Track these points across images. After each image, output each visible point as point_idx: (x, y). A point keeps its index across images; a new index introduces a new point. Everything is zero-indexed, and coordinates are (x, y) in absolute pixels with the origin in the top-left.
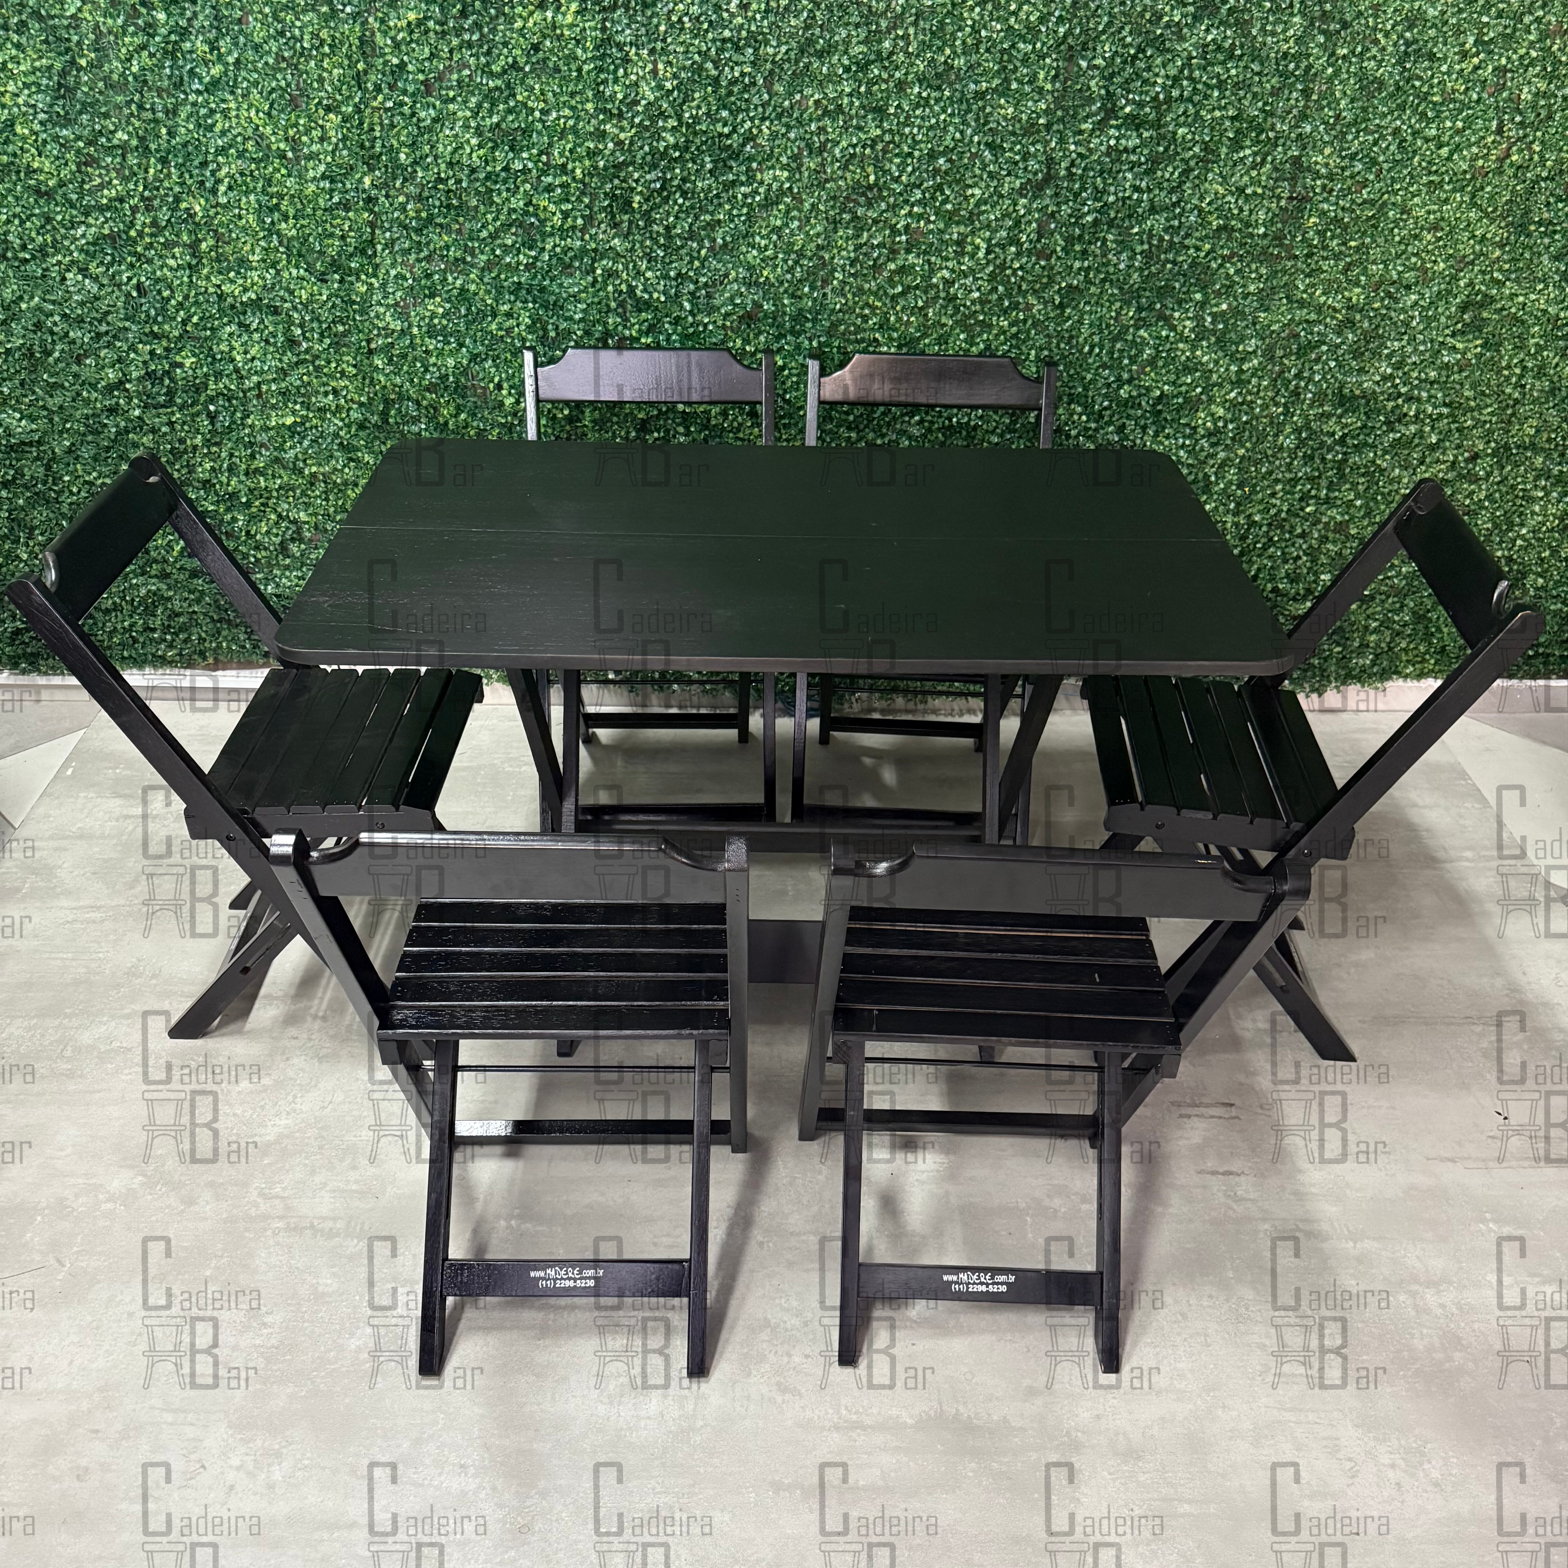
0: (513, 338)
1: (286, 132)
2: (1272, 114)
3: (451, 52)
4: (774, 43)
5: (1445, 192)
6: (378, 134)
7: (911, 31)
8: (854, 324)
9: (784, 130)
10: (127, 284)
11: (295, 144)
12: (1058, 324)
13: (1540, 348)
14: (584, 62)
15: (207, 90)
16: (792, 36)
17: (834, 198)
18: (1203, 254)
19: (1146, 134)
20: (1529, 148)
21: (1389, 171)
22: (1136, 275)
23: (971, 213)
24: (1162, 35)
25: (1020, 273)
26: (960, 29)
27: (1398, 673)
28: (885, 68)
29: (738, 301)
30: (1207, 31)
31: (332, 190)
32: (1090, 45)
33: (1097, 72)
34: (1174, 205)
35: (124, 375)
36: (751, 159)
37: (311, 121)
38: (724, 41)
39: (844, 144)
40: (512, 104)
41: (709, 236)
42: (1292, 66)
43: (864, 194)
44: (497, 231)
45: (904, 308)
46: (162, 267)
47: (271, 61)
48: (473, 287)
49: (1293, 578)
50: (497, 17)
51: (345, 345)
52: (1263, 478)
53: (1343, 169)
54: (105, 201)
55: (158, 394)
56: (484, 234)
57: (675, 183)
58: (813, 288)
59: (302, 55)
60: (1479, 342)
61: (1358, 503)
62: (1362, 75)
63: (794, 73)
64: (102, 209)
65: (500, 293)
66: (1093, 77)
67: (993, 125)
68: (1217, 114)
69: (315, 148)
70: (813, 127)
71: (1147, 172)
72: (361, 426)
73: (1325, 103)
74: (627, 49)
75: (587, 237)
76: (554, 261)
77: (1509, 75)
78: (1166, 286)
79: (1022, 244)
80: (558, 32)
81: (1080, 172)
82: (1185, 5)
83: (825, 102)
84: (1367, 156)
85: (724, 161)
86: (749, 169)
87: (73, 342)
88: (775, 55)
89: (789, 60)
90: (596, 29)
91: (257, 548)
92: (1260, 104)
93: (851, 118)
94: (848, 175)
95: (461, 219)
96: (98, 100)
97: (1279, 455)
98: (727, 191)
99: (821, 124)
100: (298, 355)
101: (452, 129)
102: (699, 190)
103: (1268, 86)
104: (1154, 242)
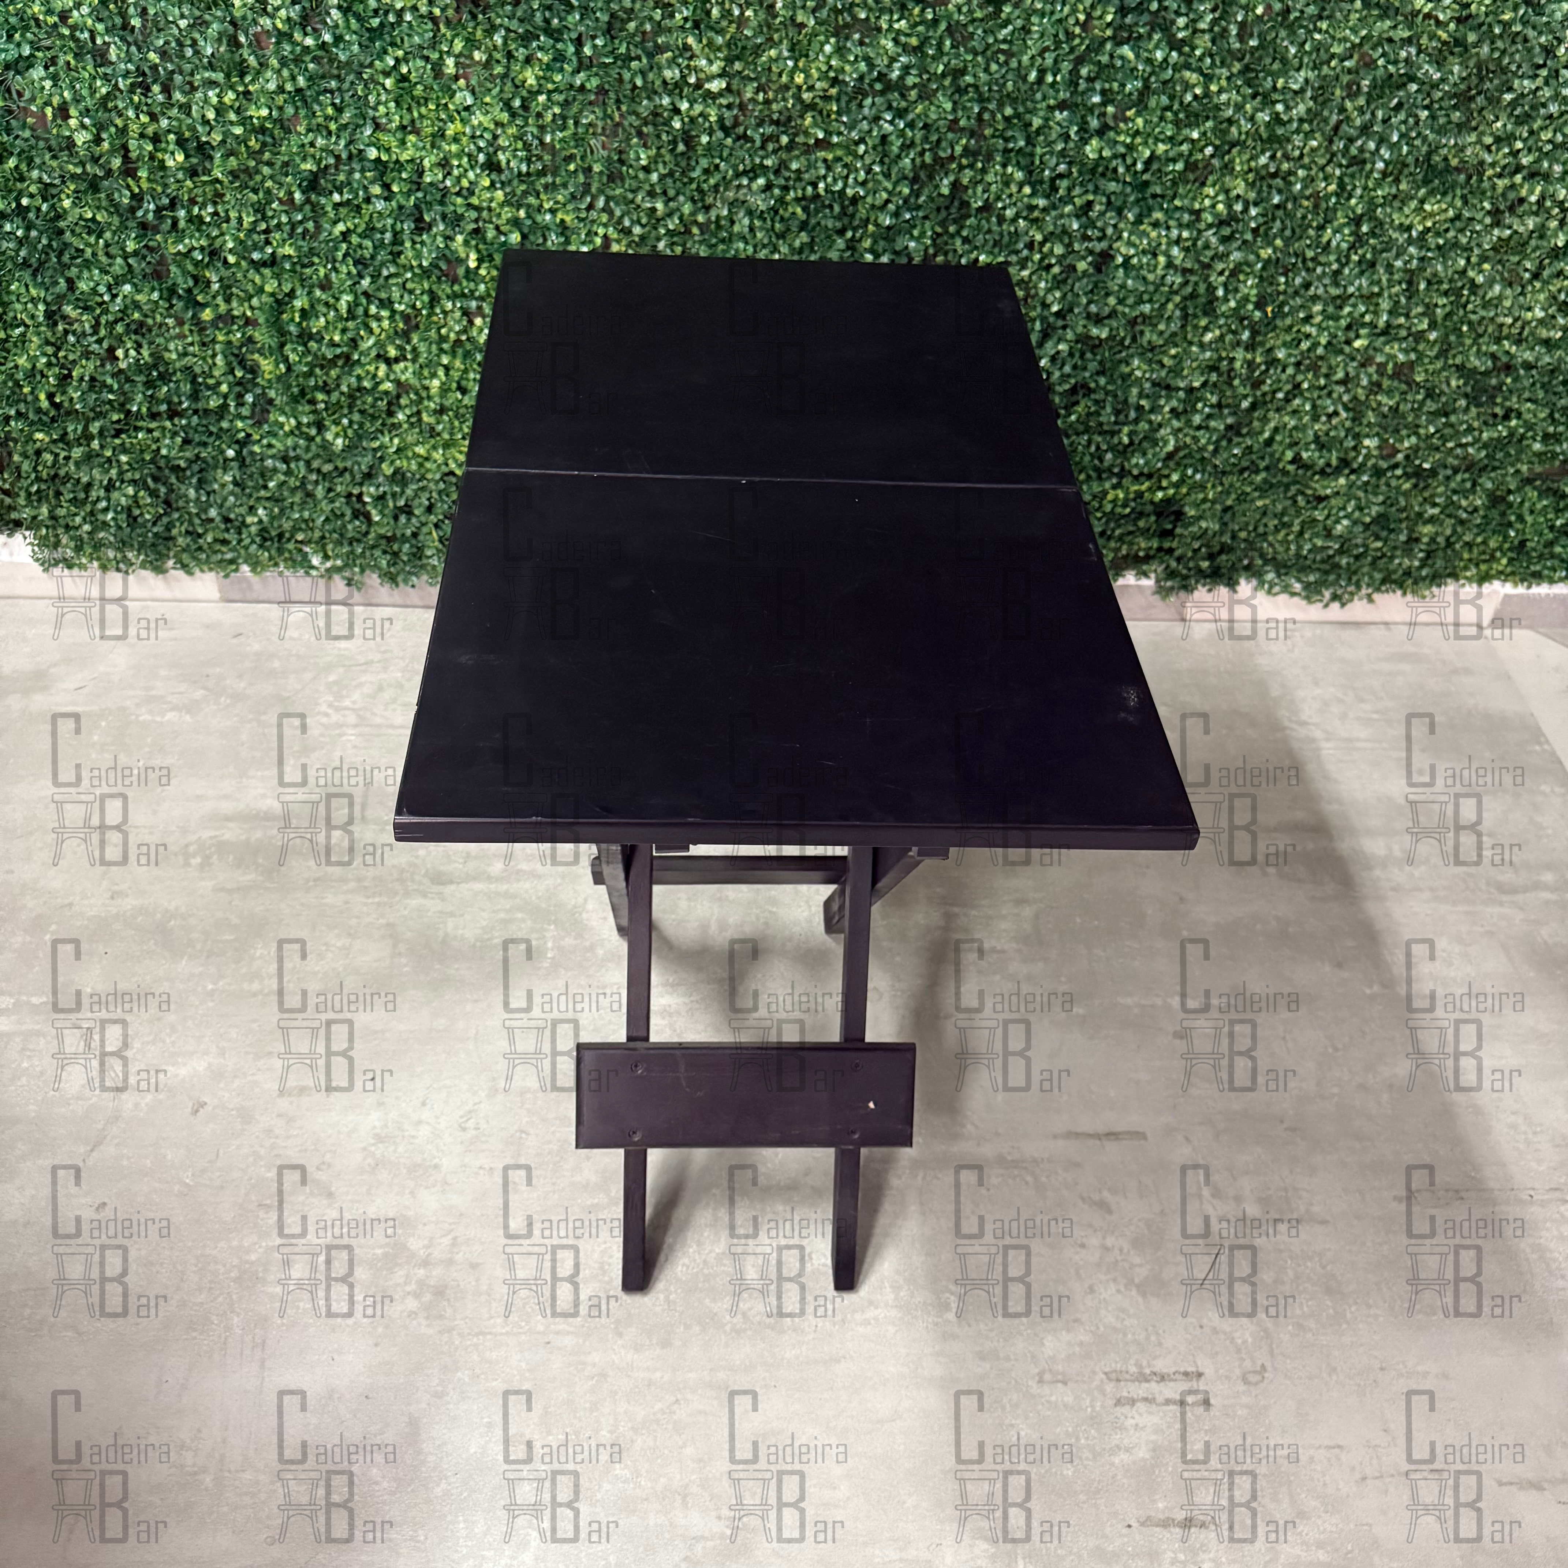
27: (1454, 575)
52: (1296, 293)
61: (1433, 336)
97: (1323, 259)
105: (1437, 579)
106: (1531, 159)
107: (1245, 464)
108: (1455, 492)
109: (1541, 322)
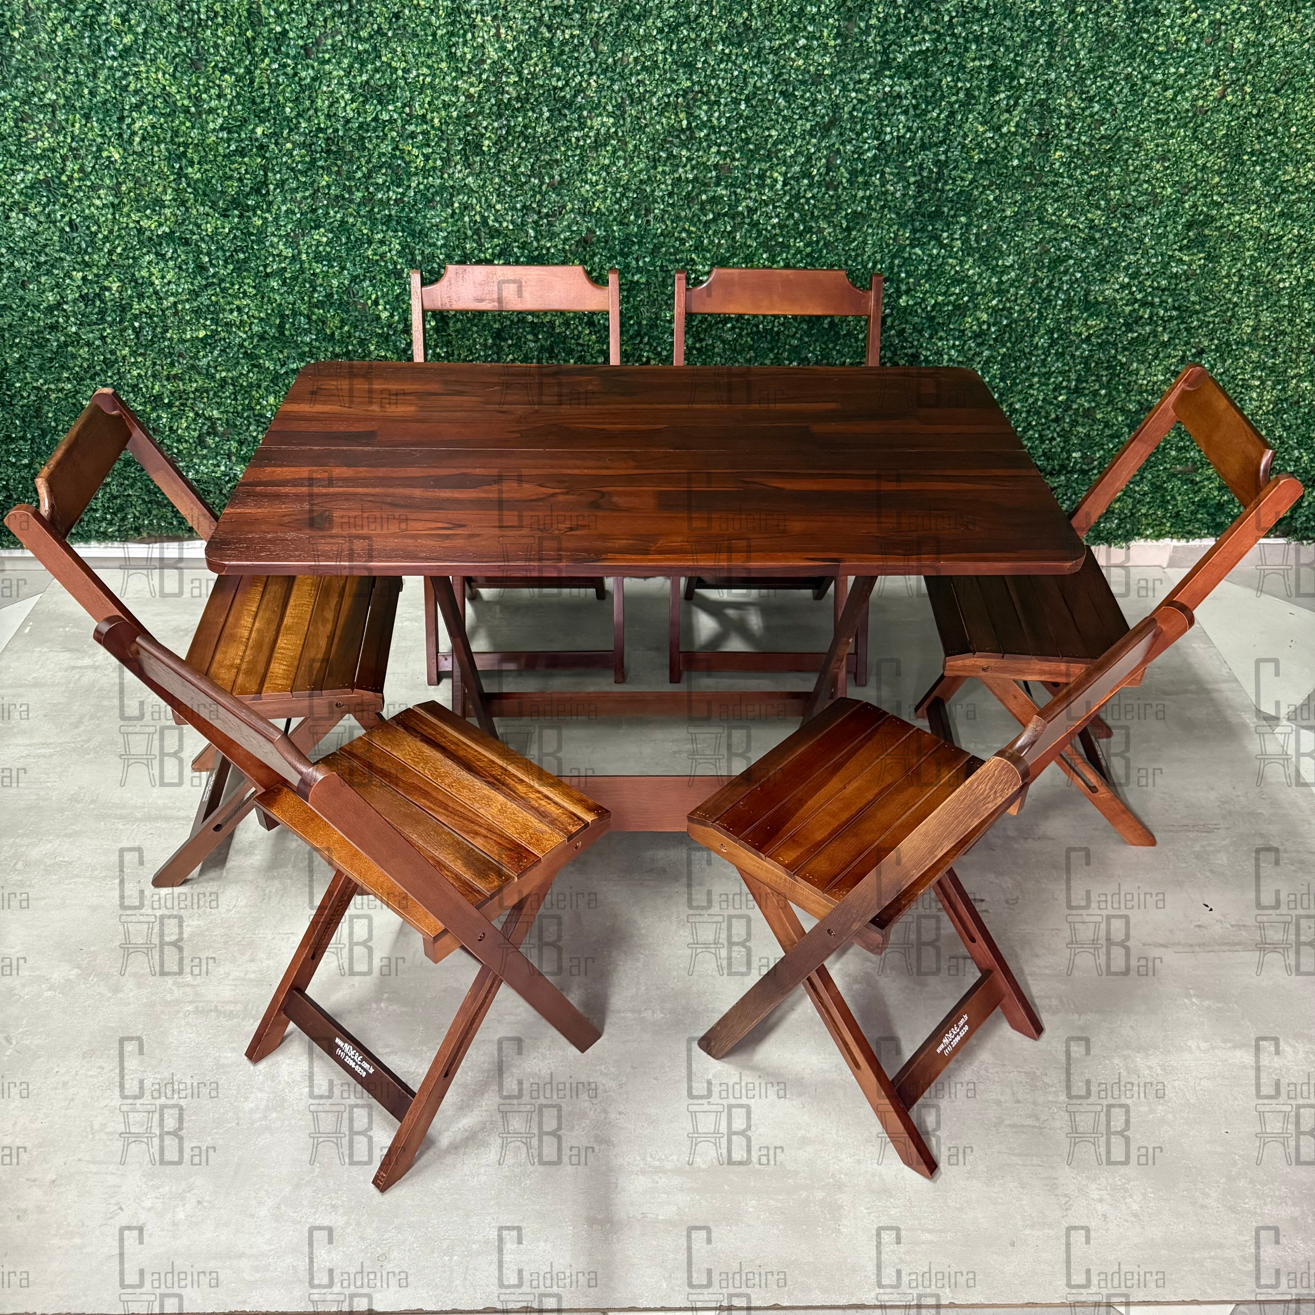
0: (386, 262)
1: (189, 91)
2: (1022, 64)
3: (325, 20)
4: (598, 9)
5: (1171, 128)
6: (267, 92)
8: (673, 246)
9: (609, 83)
10: (60, 221)
11: (197, 101)
12: (845, 245)
13: (1254, 260)
14: (438, 28)
15: (121, 56)
17: (653, 140)
18: (966, 184)
19: (916, 82)
20: (1242, 90)
21: (1123, 111)
22: (910, 203)
23: (769, 151)
25: (812, 202)
27: (1140, 534)
28: (693, 29)
29: (575, 228)
31: (229, 140)
32: (867, 7)
33: (873, 31)
34: (941, 142)
35: (62, 297)
36: (581, 108)
37: (209, 81)
38: (555, 8)
39: (660, 94)
40: (378, 64)
41: (548, 173)
42: (1038, 22)
43: (678, 137)
44: (370, 171)
45: (715, 232)
46: (89, 207)
47: (173, 31)
48: (351, 220)
49: (1049, 456)
51: (246, 270)
52: (1022, 372)
53: (1083, 110)
54: (39, 151)
55: (91, 313)
56: (359, 174)
57: (518, 129)
58: (637, 216)
59: (199, 25)
60: (1201, 255)
61: (1103, 392)
63: (616, 34)
64: (37, 158)
65: (374, 224)
66: (869, 34)
67: (786, 77)
68: (976, 64)
69: (213, 104)
70: (633, 81)
71: (918, 115)
72: (262, 338)
73: (1066, 53)
74: (474, 16)
75: (446, 176)
76: (418, 197)
77: (1223, 27)
78: (936, 211)
79: (814, 177)
80: (415, 2)
81: (860, 115)
83: (643, 59)
84: (1104, 98)
85: (559, 110)
86: (579, 117)
87: (18, 270)
88: (599, 19)
91: (179, 441)
92: (1012, 55)
93: (665, 72)
94: (664, 120)
95: (339, 162)
96: (30, 67)
97: (1035, 353)
98: (563, 136)
99: (640, 77)
100: (207, 279)
101: (328, 86)
102: (538, 134)
103: (1018, 40)
104: (925, 174)
105: (1128, 537)
106: (1141, 296)
109: (1164, 382)
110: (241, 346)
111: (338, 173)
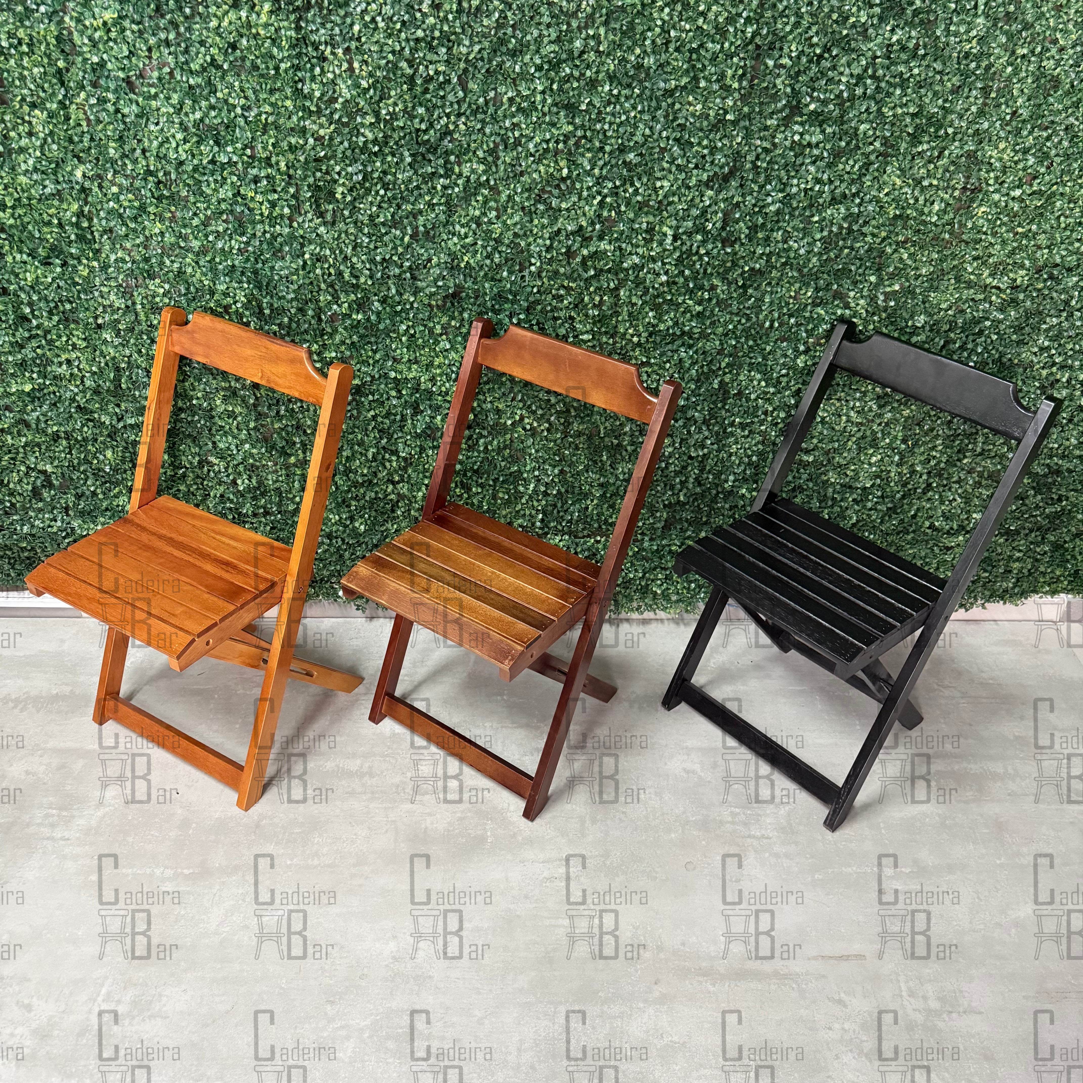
2: (952, 112)
3: (150, 50)
4: (467, 43)
6: (86, 129)
7: (602, 31)
8: (551, 304)
9: (479, 126)
12: (740, 303)
14: (281, 61)
16: (484, 36)
17: (529, 190)
18: (878, 241)
19: (829, 130)
21: (1060, 164)
22: (815, 260)
23: (660, 202)
24: (847, 35)
25: (706, 259)
26: (649, 29)
27: (1035, 592)
28: (577, 66)
29: (440, 283)
30: (893, 31)
32: (777, 46)
33: (783, 71)
34: (854, 195)
36: (447, 153)
37: (16, 117)
38: (417, 40)
39: (537, 139)
40: (213, 100)
41: (410, 224)
42: (973, 65)
43: (558, 186)
44: (208, 218)
45: (597, 289)
48: (189, 270)
49: (947, 517)
50: (193, 16)
51: (74, 322)
52: (926, 434)
53: (1016, 163)
56: (196, 222)
57: (376, 175)
58: (511, 272)
62: (1040, 74)
63: (488, 71)
65: (216, 275)
66: (779, 75)
67: (681, 121)
68: (899, 111)
69: (24, 142)
70: (508, 123)
71: (830, 165)
72: (97, 392)
73: (1002, 100)
74: (322, 47)
75: (295, 225)
76: (265, 246)
78: (843, 268)
79: (708, 232)
80: (254, 31)
81: (765, 165)
82: (871, 6)
83: (518, 100)
84: (1040, 150)
85: (423, 155)
86: (447, 162)
88: (469, 54)
89: (482, 59)
90: (290, 29)
91: (11, 494)
92: (940, 101)
93: (544, 115)
94: (542, 168)
95: (173, 209)
98: (426, 183)
99: (515, 120)
100: (29, 331)
101: (157, 124)
102: (400, 182)
103: (949, 84)
104: (835, 229)
105: (1024, 594)
106: (1061, 359)
107: (900, 529)
108: (1032, 543)
109: (1075, 447)
110: (73, 400)
111: (173, 219)
